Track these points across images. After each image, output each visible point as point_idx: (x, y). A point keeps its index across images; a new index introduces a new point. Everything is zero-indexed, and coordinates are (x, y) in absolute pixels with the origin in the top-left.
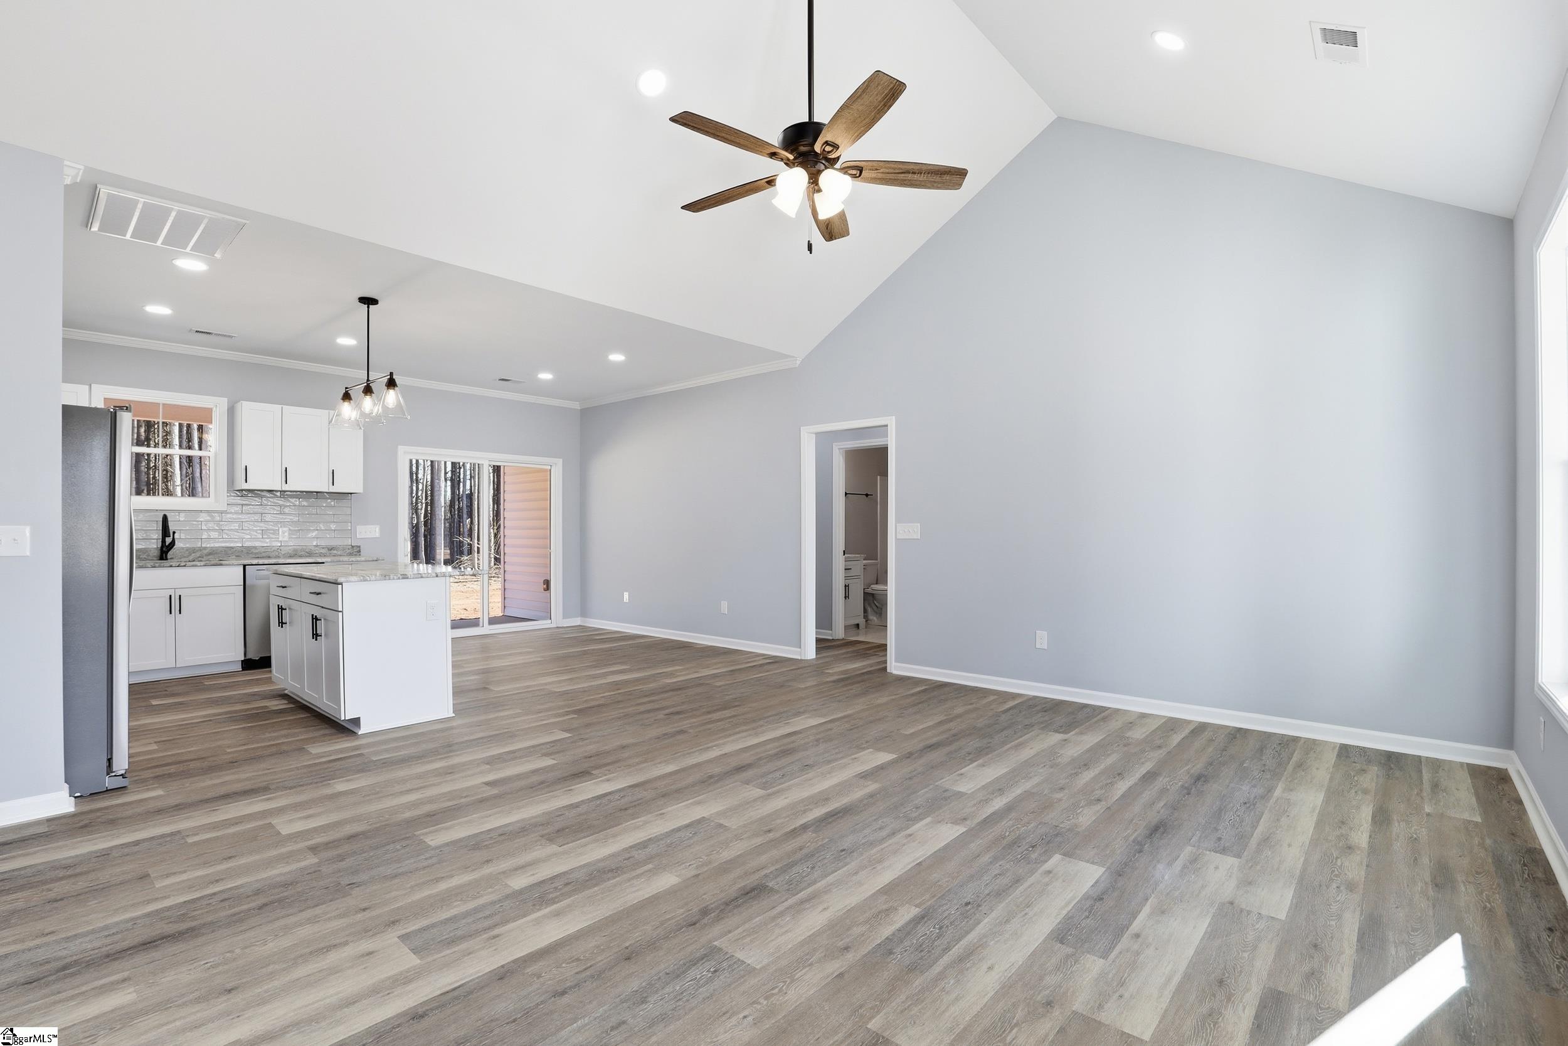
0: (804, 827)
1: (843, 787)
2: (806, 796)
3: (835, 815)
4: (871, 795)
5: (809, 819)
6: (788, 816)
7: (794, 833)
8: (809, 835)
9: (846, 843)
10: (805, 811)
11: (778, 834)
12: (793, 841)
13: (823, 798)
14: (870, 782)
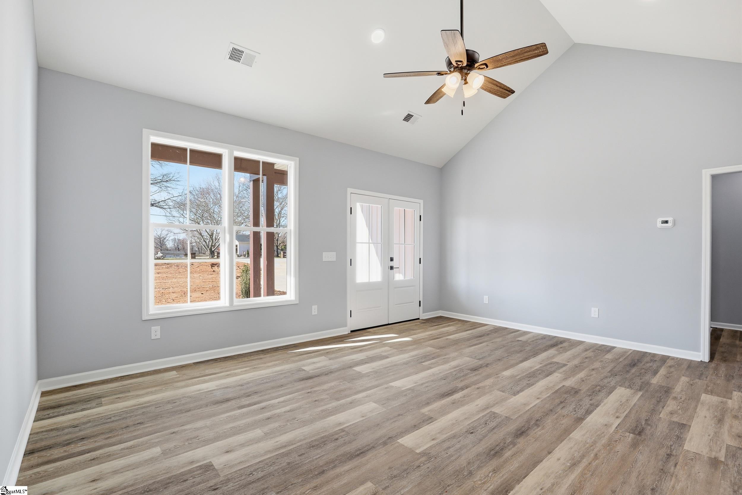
0: (462, 389)
1: (443, 412)
2: (466, 406)
3: (449, 394)
4: (428, 404)
5: (460, 393)
6: (472, 395)
7: (467, 387)
8: (460, 385)
9: (443, 382)
10: (464, 397)
11: (473, 387)
12: (466, 384)
13: (456, 404)
14: (427, 413)
